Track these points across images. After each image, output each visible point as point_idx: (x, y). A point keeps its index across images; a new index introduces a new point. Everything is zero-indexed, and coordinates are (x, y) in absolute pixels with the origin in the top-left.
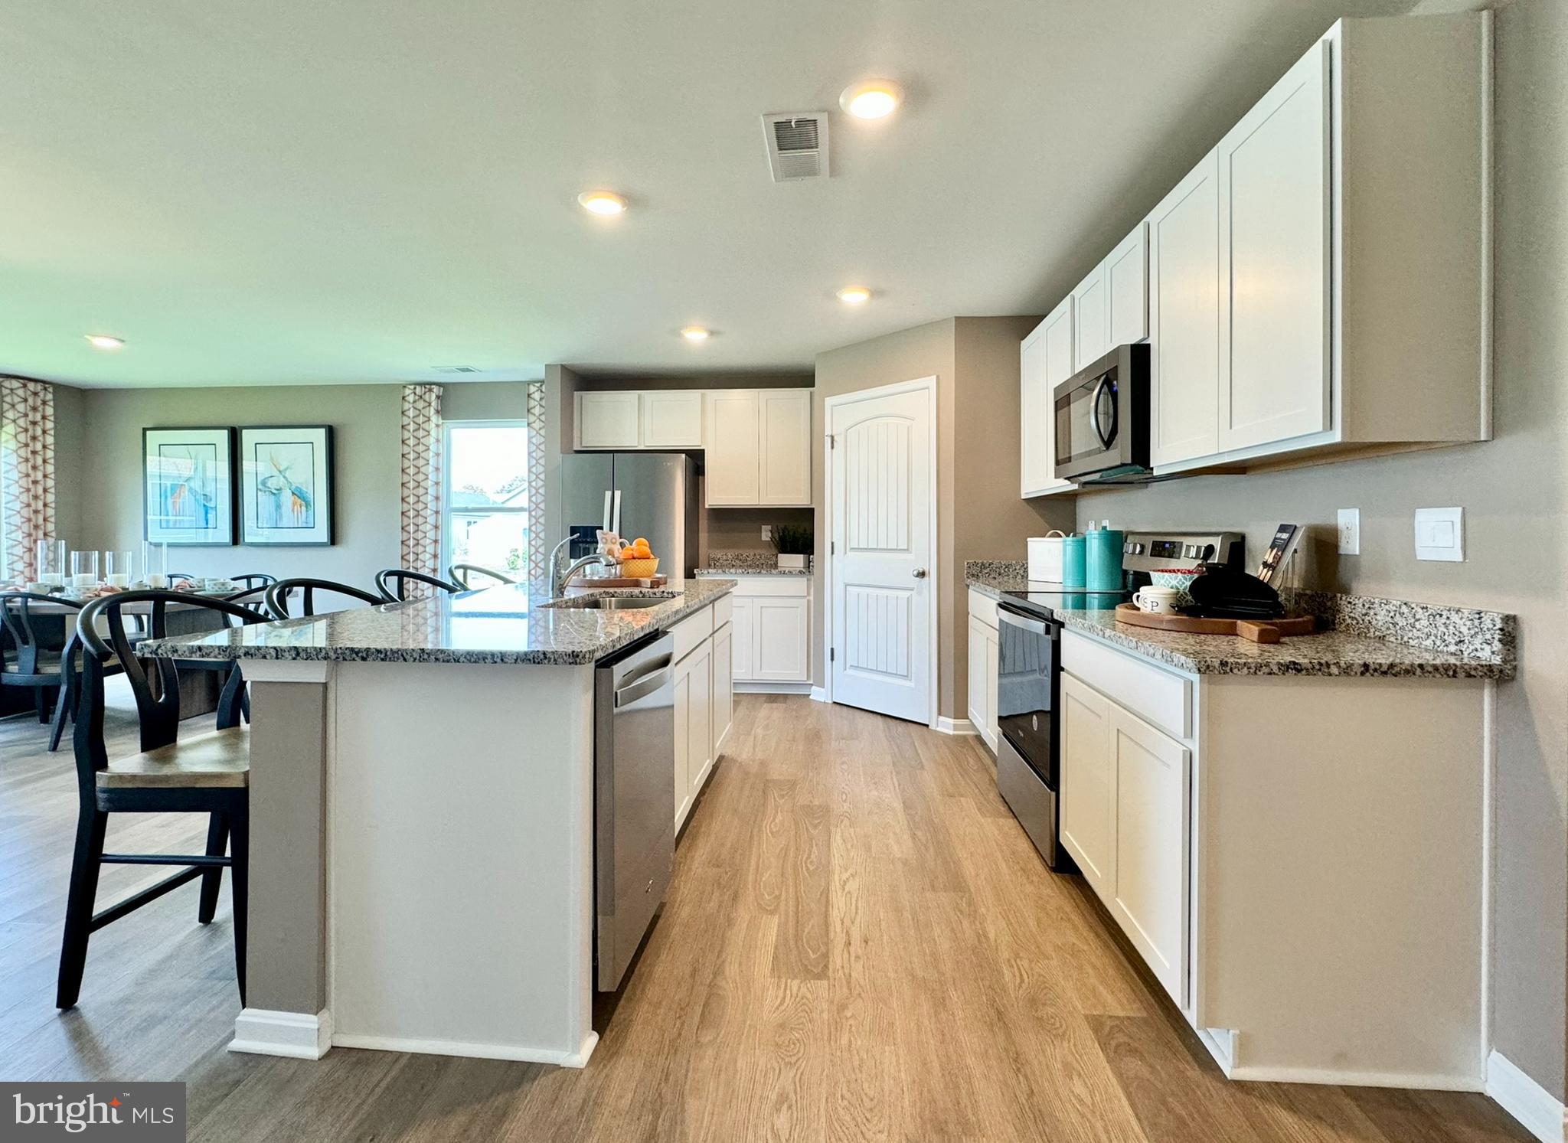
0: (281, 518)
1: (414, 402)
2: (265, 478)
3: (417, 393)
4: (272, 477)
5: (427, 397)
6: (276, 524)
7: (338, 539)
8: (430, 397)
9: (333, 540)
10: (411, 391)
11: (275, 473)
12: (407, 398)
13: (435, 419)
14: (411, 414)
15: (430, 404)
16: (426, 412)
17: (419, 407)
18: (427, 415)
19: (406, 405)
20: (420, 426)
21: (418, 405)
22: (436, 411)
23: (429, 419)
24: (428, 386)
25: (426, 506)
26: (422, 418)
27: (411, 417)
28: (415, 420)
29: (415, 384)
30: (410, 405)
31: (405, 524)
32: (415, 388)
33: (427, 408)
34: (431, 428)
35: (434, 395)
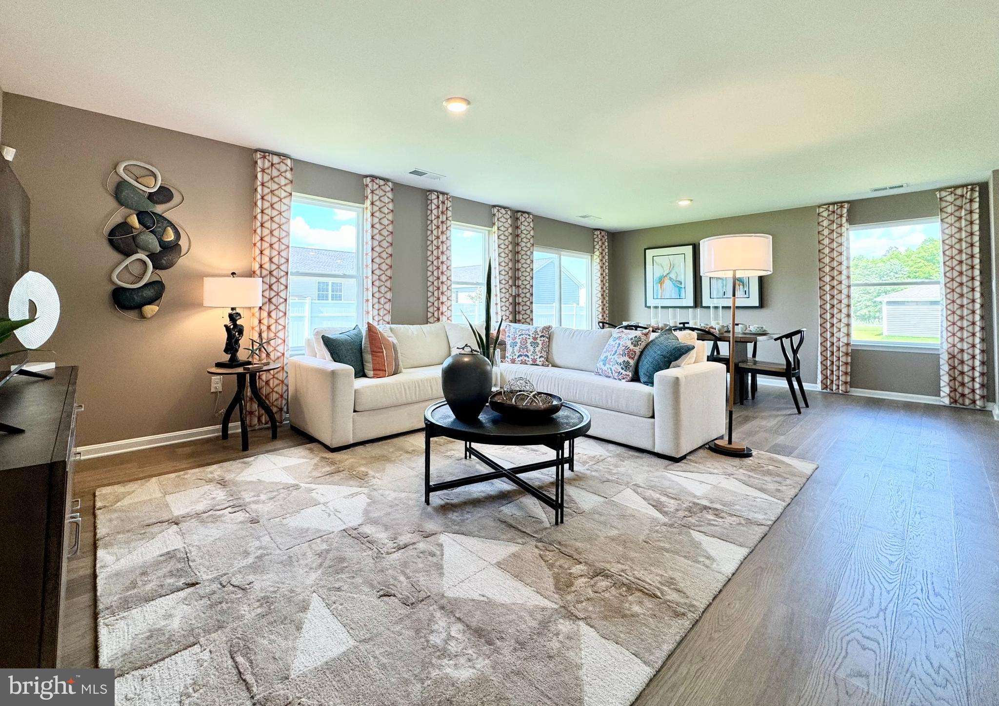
1: (828, 215)
3: (830, 210)
5: (839, 212)
7: (765, 303)
8: (841, 211)
9: (762, 304)
10: (824, 210)
12: (821, 215)
13: (846, 225)
14: (825, 223)
15: (841, 216)
16: (839, 221)
17: (832, 219)
18: (839, 223)
19: (821, 219)
20: (833, 231)
21: (831, 218)
22: (847, 220)
23: (841, 226)
24: (841, 204)
25: (841, 283)
26: (835, 226)
27: (825, 225)
28: (829, 227)
29: (829, 204)
30: (824, 219)
31: (821, 294)
32: (829, 207)
33: (839, 219)
34: (843, 231)
35: (845, 210)
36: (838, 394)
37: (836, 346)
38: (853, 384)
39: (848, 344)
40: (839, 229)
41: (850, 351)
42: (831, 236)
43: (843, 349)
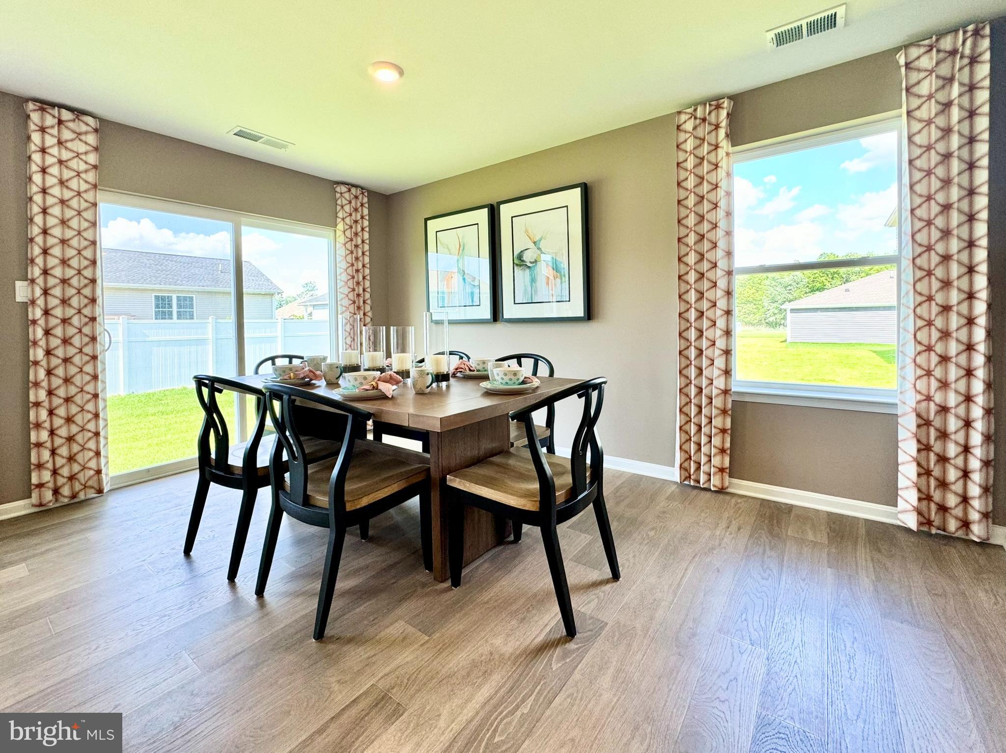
0: (536, 292)
1: (695, 128)
2: (522, 252)
3: (698, 116)
4: (526, 250)
5: (713, 118)
6: (532, 300)
8: (718, 116)
9: (590, 314)
10: (687, 117)
11: (532, 245)
12: (683, 127)
13: (725, 145)
14: (689, 145)
15: (717, 127)
16: (711, 138)
17: (701, 135)
18: (714, 142)
19: (682, 137)
20: (703, 159)
21: (700, 132)
22: (727, 135)
23: (717, 147)
24: (715, 102)
25: (715, 265)
26: (706, 148)
27: (688, 150)
28: (696, 152)
29: (696, 105)
30: (688, 135)
31: (683, 290)
32: (695, 110)
33: (714, 133)
34: (719, 158)
35: (724, 113)
36: (707, 490)
37: (707, 396)
38: (734, 471)
39: (726, 392)
40: (713, 154)
41: (729, 406)
42: (698, 171)
43: (718, 402)
